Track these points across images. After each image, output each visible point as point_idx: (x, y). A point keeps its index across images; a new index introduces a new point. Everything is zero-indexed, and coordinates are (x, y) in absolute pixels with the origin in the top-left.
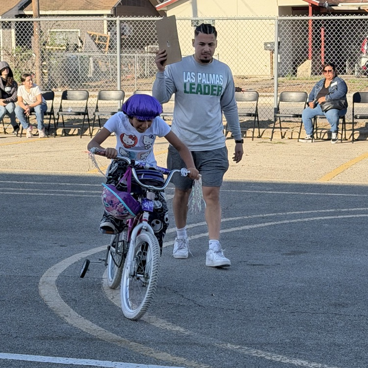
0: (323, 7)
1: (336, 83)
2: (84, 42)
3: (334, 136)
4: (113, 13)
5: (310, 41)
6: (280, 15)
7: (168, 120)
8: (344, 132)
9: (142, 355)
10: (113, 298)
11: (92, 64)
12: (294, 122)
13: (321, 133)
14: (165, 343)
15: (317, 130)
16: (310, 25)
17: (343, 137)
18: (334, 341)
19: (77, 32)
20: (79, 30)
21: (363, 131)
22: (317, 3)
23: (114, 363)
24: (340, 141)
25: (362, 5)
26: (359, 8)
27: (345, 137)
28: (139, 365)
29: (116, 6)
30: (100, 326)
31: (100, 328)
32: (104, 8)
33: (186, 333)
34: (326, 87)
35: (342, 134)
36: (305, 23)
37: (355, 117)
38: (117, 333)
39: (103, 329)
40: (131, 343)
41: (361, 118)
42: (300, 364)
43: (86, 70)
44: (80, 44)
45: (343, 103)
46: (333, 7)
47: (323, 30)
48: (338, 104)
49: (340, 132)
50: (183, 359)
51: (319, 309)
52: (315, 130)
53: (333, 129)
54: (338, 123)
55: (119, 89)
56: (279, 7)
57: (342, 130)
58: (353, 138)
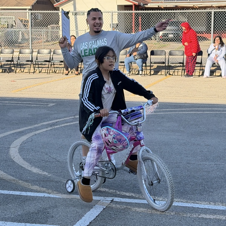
0: (140, 6)
1: (141, 45)
2: (16, 23)
3: (141, 72)
4: (31, 8)
5: (133, 24)
6: (118, 10)
7: (57, 64)
8: (146, 70)
9: (24, 187)
10: (14, 157)
11: (21, 35)
12: (121, 65)
13: (134, 71)
14: (37, 181)
15: (132, 69)
16: (133, 15)
17: (146, 73)
18: (124, 178)
19: (13, 18)
20: (14, 17)
21: (155, 70)
22: (137, 3)
23: (9, 191)
24: (144, 75)
25: (160, 5)
26: (159, 6)
27: (147, 73)
28: (21, 192)
29: (33, 4)
30: (5, 172)
31: (5, 174)
32: (27, 6)
33: (49, 176)
34: (137, 47)
35: (145, 72)
36: (131, 14)
37: (151, 63)
38: (13, 176)
39: (6, 174)
40: (19, 181)
41: (154, 63)
42: (104, 191)
43: (18, 38)
44: (14, 24)
45: (145, 56)
46: (145, 6)
47: (140, 18)
48: (143, 56)
49: (144, 70)
50: (45, 189)
51: (119, 162)
52: (131, 70)
53: (140, 69)
54: (142, 66)
55: (30, 48)
56: (118, 5)
57: (145, 70)
58: (151, 74)
